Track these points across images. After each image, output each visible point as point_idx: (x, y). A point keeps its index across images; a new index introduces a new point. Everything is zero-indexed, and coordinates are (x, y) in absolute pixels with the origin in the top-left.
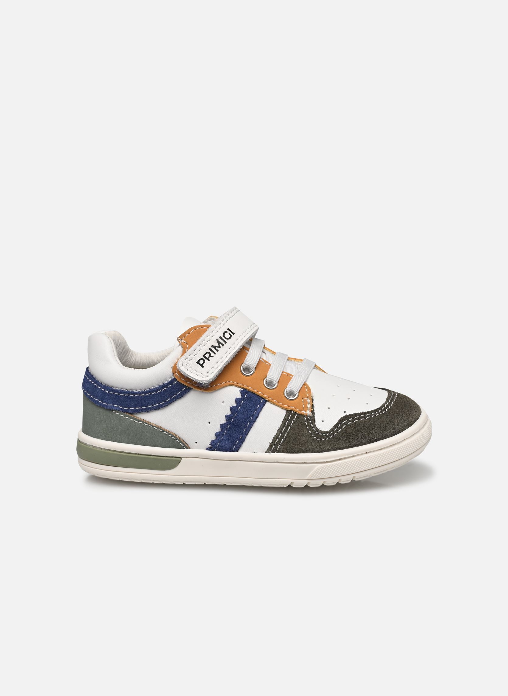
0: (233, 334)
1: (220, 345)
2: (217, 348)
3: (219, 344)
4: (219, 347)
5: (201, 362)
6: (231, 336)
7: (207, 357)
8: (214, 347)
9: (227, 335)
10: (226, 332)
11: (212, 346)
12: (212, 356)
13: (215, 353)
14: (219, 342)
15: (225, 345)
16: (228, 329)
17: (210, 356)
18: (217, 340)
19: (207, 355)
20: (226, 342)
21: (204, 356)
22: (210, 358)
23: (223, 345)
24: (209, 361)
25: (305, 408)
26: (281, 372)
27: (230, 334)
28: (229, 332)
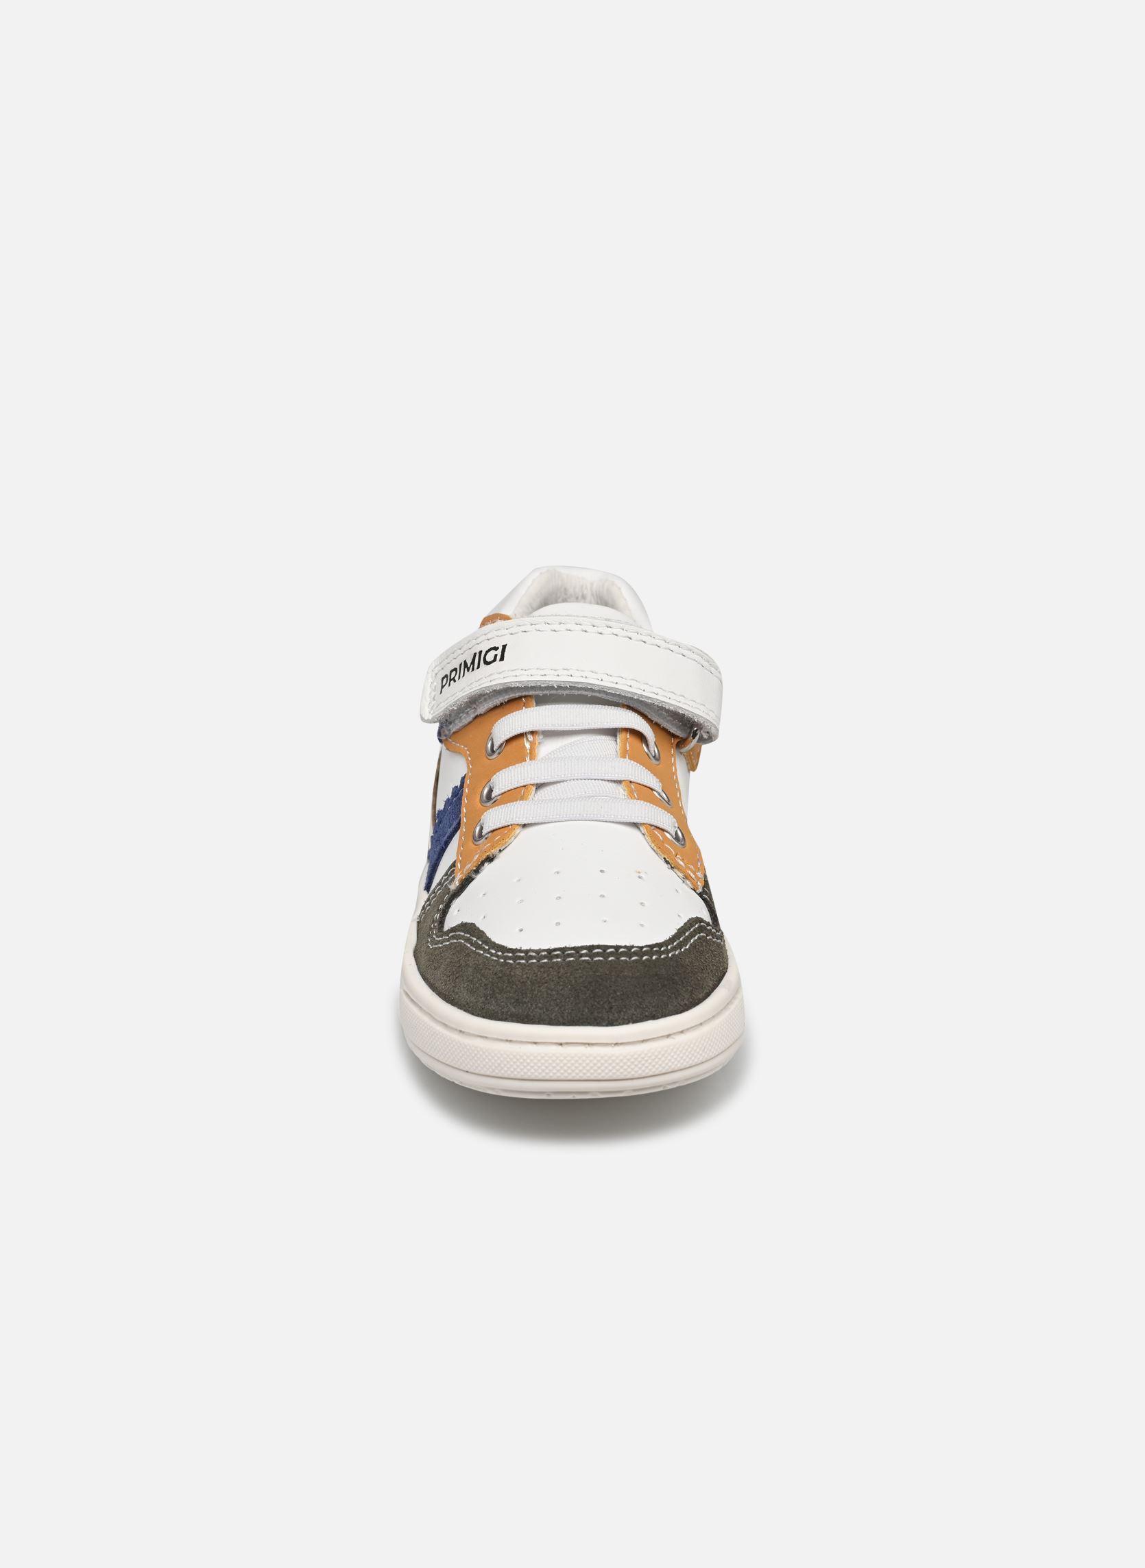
0: (502, 659)
1: (471, 666)
2: (466, 669)
3: (470, 664)
4: (469, 669)
5: (444, 683)
6: (495, 660)
7: (452, 680)
8: (466, 665)
9: (490, 657)
10: (496, 649)
11: (466, 662)
12: (455, 681)
13: (459, 678)
14: (472, 661)
15: (475, 672)
16: (504, 647)
18: (475, 656)
19: (453, 676)
20: (478, 667)
21: (450, 674)
23: (472, 670)
25: (463, 869)
26: (525, 784)
27: (496, 656)
28: (499, 652)
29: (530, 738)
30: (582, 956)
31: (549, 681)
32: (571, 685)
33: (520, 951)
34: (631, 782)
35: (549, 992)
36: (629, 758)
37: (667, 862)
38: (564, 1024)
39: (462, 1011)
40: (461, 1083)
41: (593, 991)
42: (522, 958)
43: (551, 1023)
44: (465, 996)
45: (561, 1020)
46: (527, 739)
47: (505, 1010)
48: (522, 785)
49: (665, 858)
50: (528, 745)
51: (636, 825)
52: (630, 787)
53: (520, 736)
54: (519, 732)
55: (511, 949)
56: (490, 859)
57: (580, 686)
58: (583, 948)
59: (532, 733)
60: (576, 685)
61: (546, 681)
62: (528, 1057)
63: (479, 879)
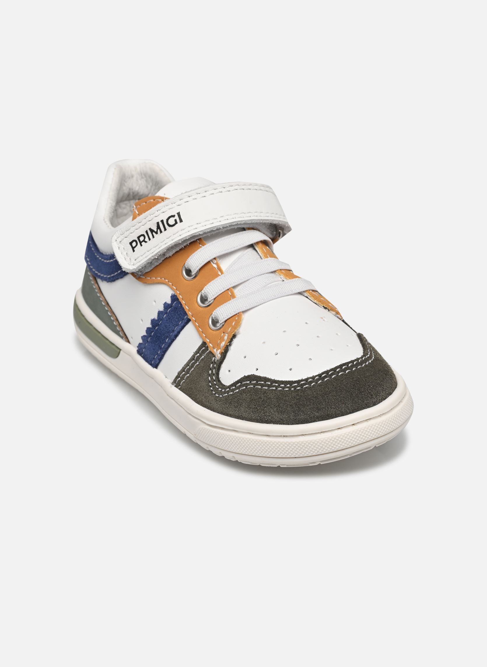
0: (181, 221)
1: (159, 230)
2: (154, 233)
3: (157, 229)
4: (156, 233)
5: (134, 244)
6: (176, 223)
7: (141, 241)
8: (152, 231)
9: (171, 221)
10: (174, 216)
11: (150, 229)
12: (146, 242)
13: (150, 239)
14: (158, 227)
15: (164, 233)
16: (179, 214)
17: (144, 241)
18: (158, 223)
19: (142, 239)
20: (165, 229)
21: (139, 238)
22: (143, 243)
23: (161, 232)
24: (141, 246)
25: (218, 346)
26: (228, 288)
27: (176, 220)
28: (177, 217)
29: (215, 261)
30: (338, 372)
31: (218, 226)
32: (229, 224)
33: (302, 380)
34: (281, 270)
35: (335, 397)
36: (270, 257)
37: (325, 308)
38: (350, 413)
39: (278, 425)
40: (287, 465)
41: (359, 390)
42: (305, 384)
43: (343, 415)
44: (277, 416)
45: (348, 411)
46: (214, 263)
47: (312, 416)
48: (227, 289)
49: (324, 307)
50: (215, 266)
51: (300, 293)
52: (282, 272)
53: (209, 262)
54: (207, 261)
55: (296, 381)
56: (234, 336)
57: (234, 224)
58: (337, 368)
59: (215, 259)
60: (232, 224)
61: (216, 226)
62: (339, 437)
63: (232, 349)
